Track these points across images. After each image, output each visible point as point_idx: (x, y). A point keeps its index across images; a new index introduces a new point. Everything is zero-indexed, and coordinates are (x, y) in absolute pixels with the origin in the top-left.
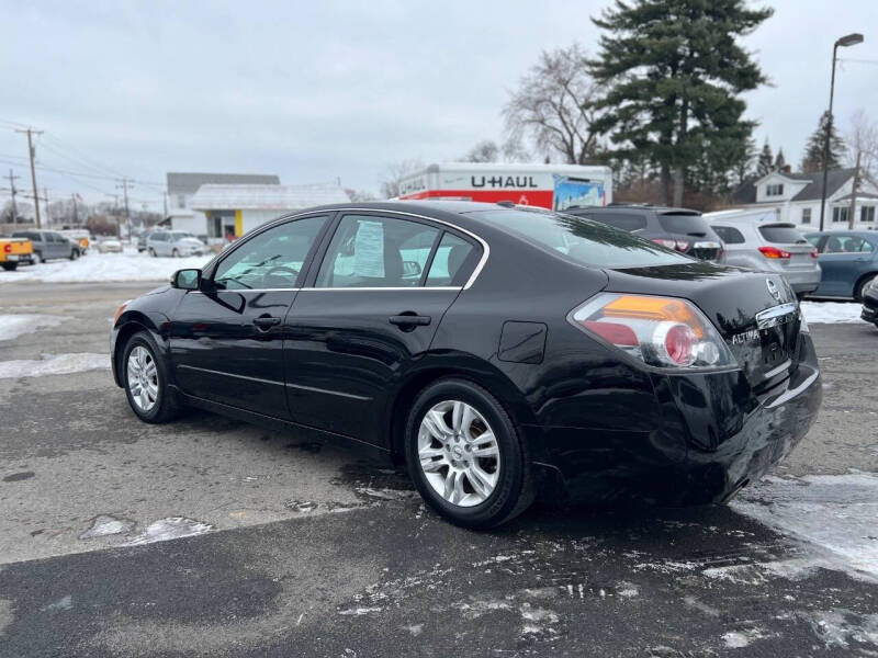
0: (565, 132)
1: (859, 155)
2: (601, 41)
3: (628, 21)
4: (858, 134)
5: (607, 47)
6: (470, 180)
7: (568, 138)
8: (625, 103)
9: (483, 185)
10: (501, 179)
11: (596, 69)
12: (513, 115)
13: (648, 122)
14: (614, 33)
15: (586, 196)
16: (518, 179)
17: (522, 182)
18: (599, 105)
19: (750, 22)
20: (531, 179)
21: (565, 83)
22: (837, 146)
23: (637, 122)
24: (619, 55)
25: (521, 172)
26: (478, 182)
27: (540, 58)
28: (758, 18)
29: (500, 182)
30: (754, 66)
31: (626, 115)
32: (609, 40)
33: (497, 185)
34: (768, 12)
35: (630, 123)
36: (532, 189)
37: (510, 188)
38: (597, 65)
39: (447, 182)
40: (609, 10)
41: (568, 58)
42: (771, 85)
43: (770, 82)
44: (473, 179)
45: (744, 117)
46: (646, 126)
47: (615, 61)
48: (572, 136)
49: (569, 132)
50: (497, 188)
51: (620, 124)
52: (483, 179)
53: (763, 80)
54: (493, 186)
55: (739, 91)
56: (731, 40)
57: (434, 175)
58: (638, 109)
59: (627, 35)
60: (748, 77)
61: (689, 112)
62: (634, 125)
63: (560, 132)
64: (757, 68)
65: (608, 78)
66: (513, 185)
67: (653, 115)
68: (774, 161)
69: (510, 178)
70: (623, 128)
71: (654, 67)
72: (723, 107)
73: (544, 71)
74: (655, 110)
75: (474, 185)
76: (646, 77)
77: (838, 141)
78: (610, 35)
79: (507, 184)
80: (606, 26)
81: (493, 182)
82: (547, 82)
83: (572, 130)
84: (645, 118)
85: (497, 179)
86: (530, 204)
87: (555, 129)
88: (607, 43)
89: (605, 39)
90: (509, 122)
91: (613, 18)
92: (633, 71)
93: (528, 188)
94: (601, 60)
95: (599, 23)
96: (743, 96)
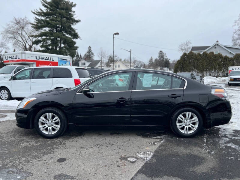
0: (23, 42)
1: (102, 58)
2: (35, 18)
3: (43, 14)
4: (101, 52)
5: (37, 20)
6: (35, 57)
7: (24, 44)
8: (44, 37)
9: (39, 59)
10: (44, 57)
11: (34, 26)
12: (5, 35)
13: (50, 43)
14: (39, 17)
15: (66, 64)
16: (49, 58)
17: (50, 59)
18: (36, 36)
19: (75, 22)
20: (52, 58)
21: (23, 28)
22: (92, 55)
23: (47, 43)
24: (41, 23)
25: (50, 56)
26: (38, 58)
27: (13, 19)
28: (77, 21)
29: (44, 58)
30: (77, 33)
31: (44, 40)
32: (37, 18)
33: (43, 59)
34: (79, 21)
35: (45, 43)
36: (52, 61)
37: (47, 60)
38: (34, 25)
39: (28, 57)
40: (37, 10)
41: (23, 21)
42: (80, 39)
43: (80, 38)
44: (36, 57)
45: (75, 45)
46: (50, 44)
47: (39, 25)
48: (25, 44)
49: (25, 43)
50: (43, 60)
51: (42, 43)
52: (39, 57)
53: (79, 37)
54: (42, 59)
55: (74, 38)
56: (71, 26)
57: (23, 55)
58: (47, 39)
59: (43, 18)
60: (76, 36)
61: (62, 42)
62: (46, 43)
63: (22, 42)
64: (78, 34)
65: (38, 29)
66: (47, 59)
67: (51, 41)
68: (79, 56)
69: (46, 58)
70: (43, 44)
71: (50, 28)
72: (71, 42)
73: (15, 23)
74: (52, 40)
75: (36, 59)
76: (48, 31)
77: (92, 53)
78: (37, 17)
79: (46, 59)
80: (36, 14)
81: (42, 58)
82: (17, 26)
83: (26, 42)
84: (49, 42)
85: (43, 57)
86: (52, 65)
87: (20, 41)
88: (37, 19)
89: (36, 18)
90: (4, 37)
91: (38, 12)
92: (45, 28)
93: (51, 61)
94: (36, 24)
95: (34, 13)
96: (75, 40)
